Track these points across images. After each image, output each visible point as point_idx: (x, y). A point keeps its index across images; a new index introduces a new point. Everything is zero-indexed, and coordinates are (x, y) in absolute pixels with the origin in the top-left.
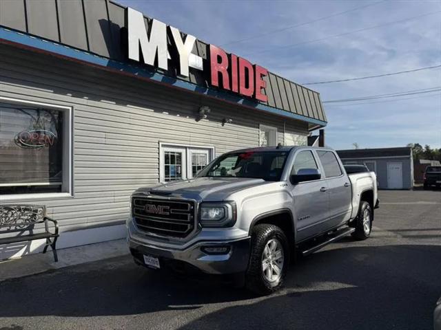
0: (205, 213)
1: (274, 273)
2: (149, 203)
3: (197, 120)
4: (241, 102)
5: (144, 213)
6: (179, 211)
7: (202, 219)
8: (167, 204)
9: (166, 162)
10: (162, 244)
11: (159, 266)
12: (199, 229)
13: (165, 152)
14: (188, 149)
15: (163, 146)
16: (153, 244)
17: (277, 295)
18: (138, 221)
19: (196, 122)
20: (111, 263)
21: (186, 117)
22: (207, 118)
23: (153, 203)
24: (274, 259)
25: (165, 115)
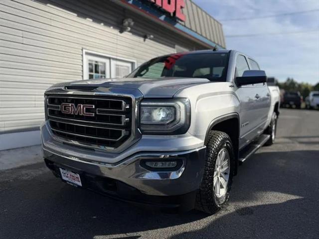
0: (146, 114)
1: (222, 187)
2: (67, 101)
3: (121, 32)
4: (163, 18)
5: (60, 114)
6: (110, 112)
7: (142, 122)
8: (91, 102)
9: (91, 71)
10: (85, 156)
11: (80, 184)
12: (139, 136)
13: (90, 60)
14: (111, 60)
15: (87, 54)
16: (75, 156)
17: (226, 213)
18: (53, 124)
19: (119, 34)
20: (27, 172)
21: (110, 26)
22: (130, 32)
23: (72, 101)
24: (221, 171)
25: (89, 21)
